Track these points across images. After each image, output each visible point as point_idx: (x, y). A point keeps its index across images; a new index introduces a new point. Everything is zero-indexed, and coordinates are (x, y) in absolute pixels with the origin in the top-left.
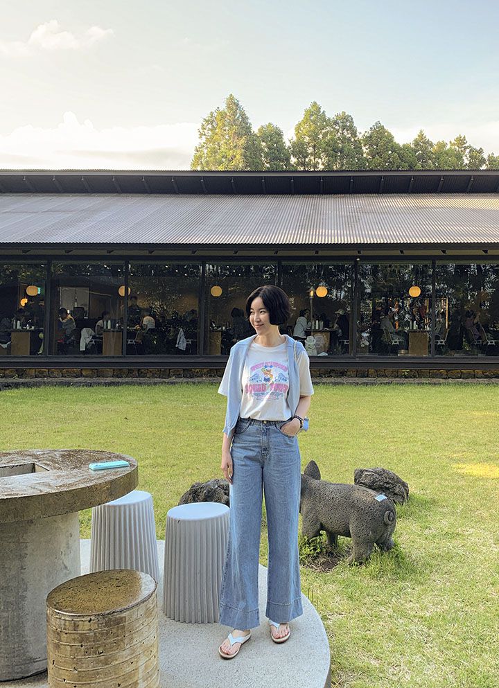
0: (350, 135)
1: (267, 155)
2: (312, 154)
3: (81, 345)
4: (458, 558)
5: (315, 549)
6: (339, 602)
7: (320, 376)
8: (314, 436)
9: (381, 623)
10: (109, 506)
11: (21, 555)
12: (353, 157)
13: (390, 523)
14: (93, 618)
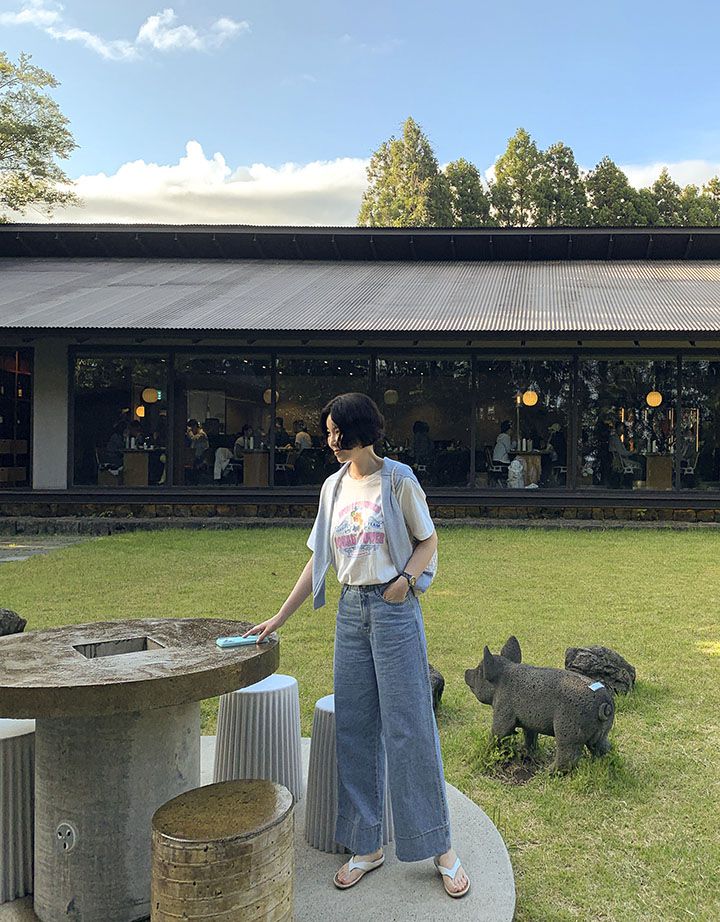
0: (568, 176)
1: (458, 204)
2: (518, 203)
3: (215, 471)
4: (692, 767)
5: (506, 754)
6: (533, 827)
7: (529, 517)
9: (587, 856)
10: (241, 694)
11: (123, 759)
12: (573, 207)
13: (606, 718)
14: (210, 846)
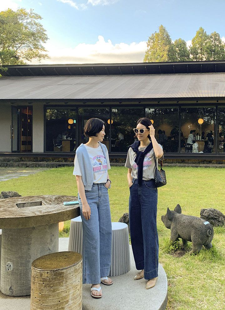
0: (218, 43)
1: (179, 54)
2: (200, 53)
5: (176, 247)
6: (181, 271)
7: (199, 163)
8: (191, 192)
9: (199, 281)
11: (28, 244)
12: (219, 54)
13: (210, 235)
14: (49, 272)
